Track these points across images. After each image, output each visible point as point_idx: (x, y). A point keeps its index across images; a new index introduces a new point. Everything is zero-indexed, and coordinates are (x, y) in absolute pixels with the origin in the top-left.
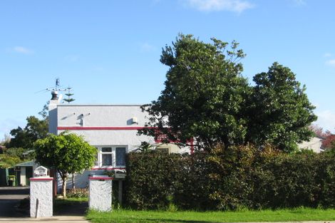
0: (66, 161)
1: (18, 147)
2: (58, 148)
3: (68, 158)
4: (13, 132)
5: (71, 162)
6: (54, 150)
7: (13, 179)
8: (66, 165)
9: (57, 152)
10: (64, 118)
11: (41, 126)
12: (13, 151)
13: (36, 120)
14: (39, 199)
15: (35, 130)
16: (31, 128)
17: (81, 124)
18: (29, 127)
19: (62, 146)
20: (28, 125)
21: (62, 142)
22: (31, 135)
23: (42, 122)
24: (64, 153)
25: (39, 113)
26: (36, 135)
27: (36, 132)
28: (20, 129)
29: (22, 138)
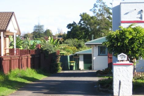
0: (134, 49)
1: (74, 38)
2: (128, 38)
3: (136, 47)
4: (69, 26)
5: (138, 50)
6: (123, 40)
7: (73, 64)
8: (134, 52)
9: (126, 41)
10: (126, 14)
11: (92, 20)
12: (70, 41)
13: (88, 16)
14: (121, 81)
15: (87, 24)
16: (84, 22)
17: (141, 18)
18: (82, 22)
19: (130, 37)
20: (81, 20)
21: (131, 33)
22: (84, 28)
23: (92, 18)
24: (133, 43)
25: (90, 10)
26: (88, 28)
27: (88, 26)
28: (75, 23)
29: (77, 30)
